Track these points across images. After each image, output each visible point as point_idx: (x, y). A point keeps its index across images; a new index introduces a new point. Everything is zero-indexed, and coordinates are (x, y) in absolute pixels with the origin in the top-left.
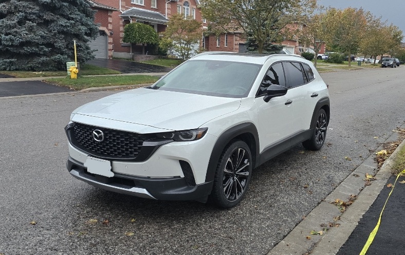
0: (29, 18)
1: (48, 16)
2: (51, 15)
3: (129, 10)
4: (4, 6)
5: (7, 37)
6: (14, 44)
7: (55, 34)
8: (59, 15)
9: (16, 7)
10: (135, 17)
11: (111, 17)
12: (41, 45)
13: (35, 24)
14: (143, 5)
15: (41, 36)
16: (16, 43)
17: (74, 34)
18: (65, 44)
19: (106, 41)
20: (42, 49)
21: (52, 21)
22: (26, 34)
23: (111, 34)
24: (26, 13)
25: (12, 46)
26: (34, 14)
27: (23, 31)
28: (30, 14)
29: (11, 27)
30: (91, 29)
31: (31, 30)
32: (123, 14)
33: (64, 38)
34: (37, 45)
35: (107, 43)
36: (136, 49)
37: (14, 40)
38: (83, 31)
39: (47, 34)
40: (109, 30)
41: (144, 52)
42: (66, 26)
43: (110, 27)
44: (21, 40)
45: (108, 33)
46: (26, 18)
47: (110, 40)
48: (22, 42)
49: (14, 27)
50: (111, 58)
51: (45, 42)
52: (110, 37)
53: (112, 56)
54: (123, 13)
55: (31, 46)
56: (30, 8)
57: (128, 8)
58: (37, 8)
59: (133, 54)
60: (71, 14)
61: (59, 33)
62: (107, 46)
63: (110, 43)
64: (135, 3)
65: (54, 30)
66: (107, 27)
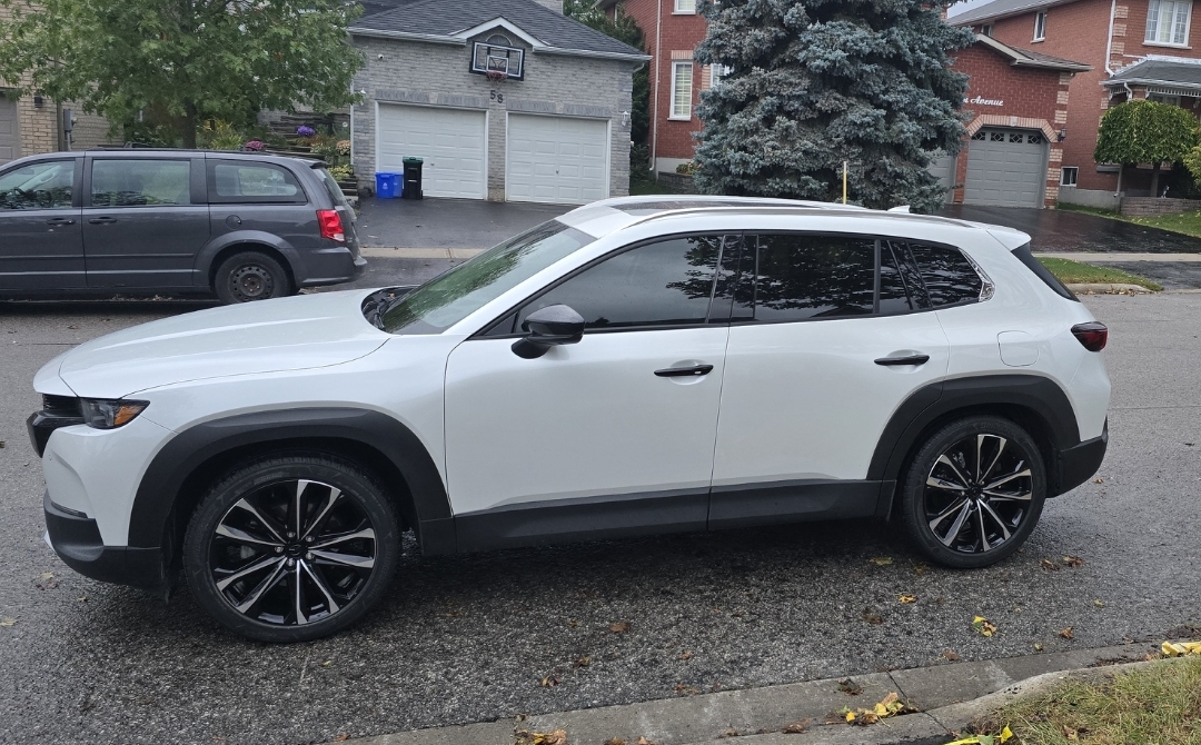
0: (787, 108)
1: (826, 102)
2: (835, 99)
3: (1136, 63)
4: (742, 84)
5: (738, 155)
6: (748, 171)
7: (839, 147)
8: (857, 96)
9: (762, 86)
10: (1144, 86)
11: (1065, 88)
12: (806, 174)
13: (793, 122)
14: (1185, 45)
15: (806, 153)
16: (752, 169)
17: (886, 145)
18: (863, 170)
19: (1045, 156)
20: (807, 182)
21: (835, 113)
22: (774, 148)
23: (1060, 138)
24: (780, 96)
25: (745, 176)
26: (798, 97)
27: (768, 141)
28: (790, 98)
29: (748, 133)
30: (940, 131)
31: (785, 136)
32: (1114, 77)
33: (860, 155)
34: (797, 174)
35: (1046, 164)
36: (1136, 179)
37: (748, 163)
38: (908, 134)
39: (822, 145)
40: (1055, 126)
41: (1155, 189)
42: (862, 125)
43: (1061, 117)
44: (761, 162)
45: (1051, 134)
46: (780, 110)
47: (1056, 155)
48: (763, 167)
49: (756, 131)
50: (1052, 207)
51: (816, 165)
52: (1056, 146)
53: (1054, 202)
54: (1112, 73)
55: (782, 177)
56: (791, 84)
57: (1130, 61)
58: (806, 82)
59: (1123, 194)
60: (886, 92)
61: (849, 142)
62: (1044, 172)
63: (1054, 165)
64: (1158, 42)
65: (838, 136)
66: (1050, 118)
